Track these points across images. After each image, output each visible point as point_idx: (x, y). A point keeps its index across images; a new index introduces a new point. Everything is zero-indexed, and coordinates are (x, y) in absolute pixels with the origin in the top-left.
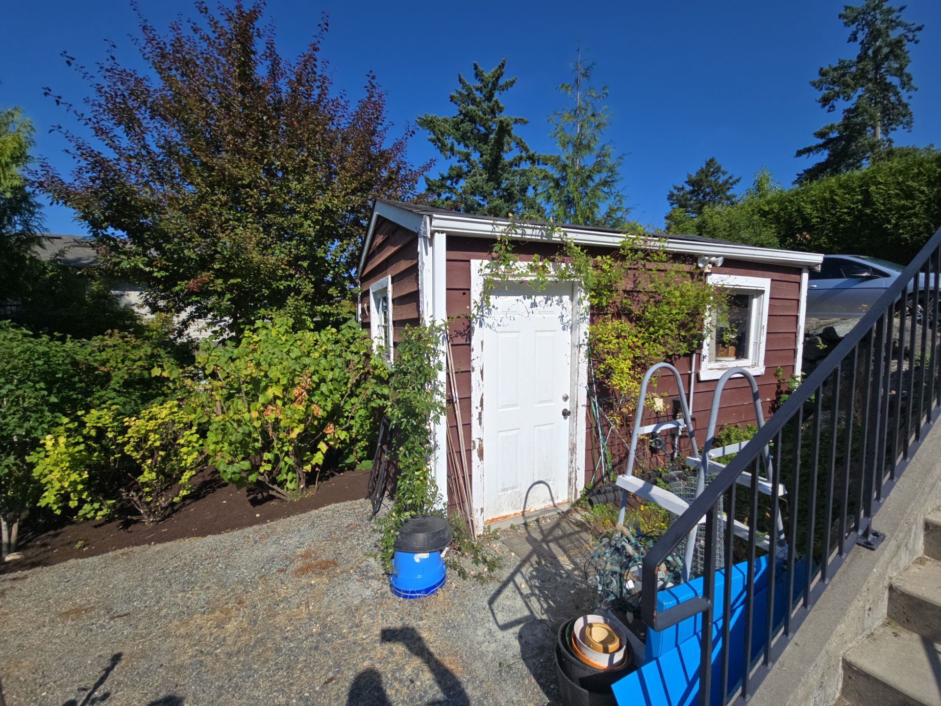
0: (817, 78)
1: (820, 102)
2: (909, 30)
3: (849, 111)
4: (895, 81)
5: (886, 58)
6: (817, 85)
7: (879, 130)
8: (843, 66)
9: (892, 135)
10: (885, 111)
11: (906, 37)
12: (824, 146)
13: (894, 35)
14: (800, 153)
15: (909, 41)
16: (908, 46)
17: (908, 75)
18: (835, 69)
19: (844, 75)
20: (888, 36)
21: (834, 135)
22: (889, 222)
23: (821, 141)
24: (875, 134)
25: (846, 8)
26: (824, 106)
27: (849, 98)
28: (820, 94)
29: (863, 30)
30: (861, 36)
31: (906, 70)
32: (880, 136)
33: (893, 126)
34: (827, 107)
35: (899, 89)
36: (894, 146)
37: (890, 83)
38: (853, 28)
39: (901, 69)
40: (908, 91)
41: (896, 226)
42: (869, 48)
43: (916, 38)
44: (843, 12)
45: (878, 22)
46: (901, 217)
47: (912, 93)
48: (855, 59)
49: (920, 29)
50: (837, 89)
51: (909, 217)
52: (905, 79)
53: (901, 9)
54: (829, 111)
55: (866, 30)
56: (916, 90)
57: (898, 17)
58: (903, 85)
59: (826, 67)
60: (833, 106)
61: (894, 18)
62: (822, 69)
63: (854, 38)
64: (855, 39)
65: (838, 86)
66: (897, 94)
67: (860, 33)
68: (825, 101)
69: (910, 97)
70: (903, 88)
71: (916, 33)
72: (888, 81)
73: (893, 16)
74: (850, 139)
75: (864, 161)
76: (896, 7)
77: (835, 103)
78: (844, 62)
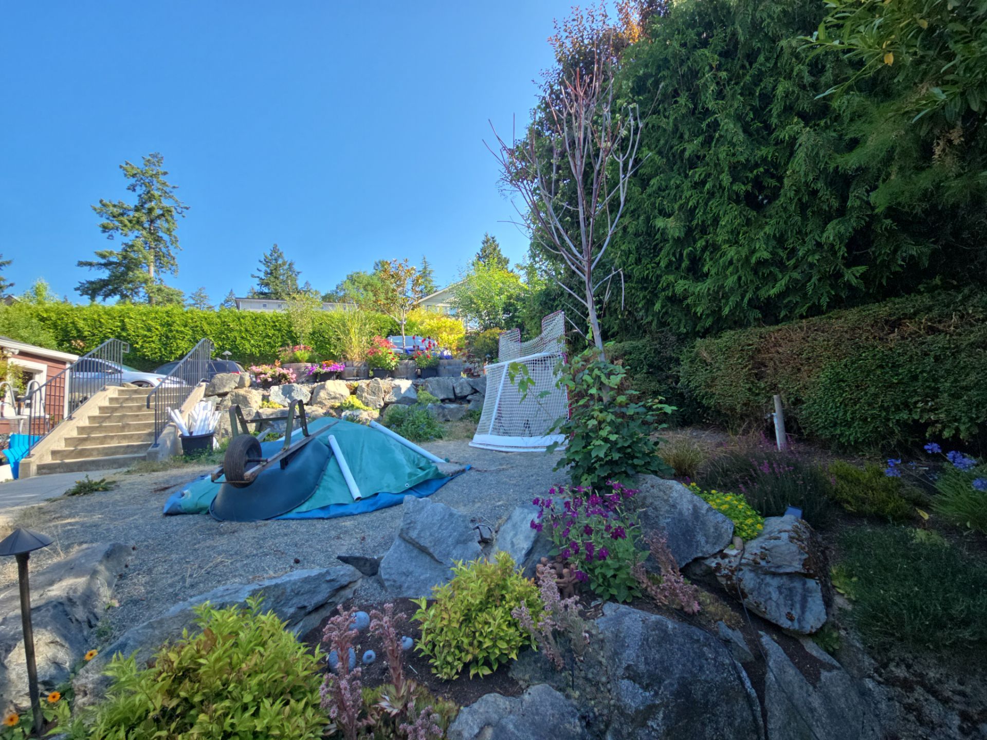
0: (98, 206)
1: (100, 227)
2: (179, 206)
3: (126, 245)
4: (165, 237)
5: (159, 217)
6: (98, 212)
7: (152, 269)
8: (122, 207)
9: (162, 276)
10: (158, 257)
12: (106, 265)
13: (166, 203)
14: (81, 264)
15: (178, 213)
16: (177, 217)
17: (176, 237)
18: (114, 206)
19: (122, 214)
20: (160, 202)
21: (115, 260)
22: (137, 343)
23: (103, 261)
24: (149, 271)
25: (127, 164)
26: (104, 232)
27: (126, 235)
28: (100, 221)
29: (140, 186)
30: (139, 191)
31: (174, 233)
32: (152, 274)
33: (163, 269)
34: (106, 235)
35: (168, 244)
37: (161, 237)
38: (132, 181)
40: (175, 248)
41: (142, 346)
42: (145, 203)
43: (184, 214)
44: (124, 166)
45: (154, 188)
46: (144, 341)
47: (178, 251)
49: (188, 208)
50: (116, 223)
51: (149, 342)
52: (174, 239)
53: (174, 187)
54: (108, 238)
55: (143, 188)
56: (182, 250)
57: (171, 192)
58: (172, 242)
59: (106, 201)
60: (112, 236)
62: (102, 200)
65: (117, 221)
66: (166, 247)
68: (105, 228)
70: (172, 245)
72: (160, 235)
73: (167, 189)
74: (129, 269)
75: (141, 289)
77: (114, 234)
78: (123, 203)
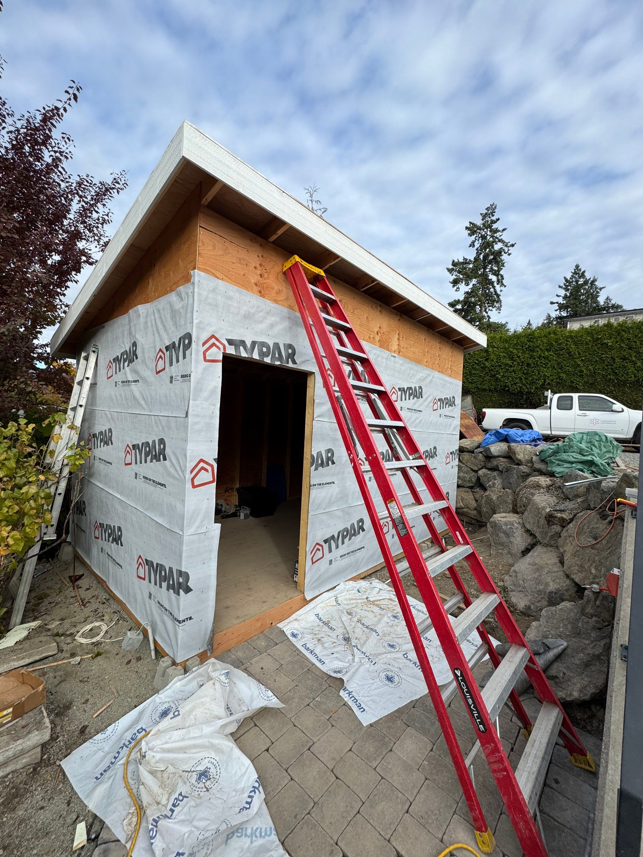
0: (451, 267)
1: (452, 283)
2: (506, 246)
3: (467, 293)
4: (494, 278)
5: (491, 262)
6: (450, 271)
8: (466, 262)
9: (490, 313)
10: (487, 298)
11: (504, 250)
13: (497, 247)
15: (505, 253)
16: (504, 257)
17: (502, 276)
18: (461, 263)
19: (466, 268)
20: (493, 248)
24: (481, 311)
25: (471, 223)
26: (454, 286)
27: (468, 285)
28: (452, 278)
29: (478, 240)
30: (477, 245)
31: (501, 272)
33: (491, 308)
34: (456, 287)
35: (495, 284)
36: (491, 320)
37: (491, 279)
38: (473, 238)
39: (499, 271)
40: (501, 286)
42: (481, 254)
43: (509, 252)
44: (469, 226)
45: (488, 237)
47: (502, 288)
48: (472, 259)
49: (513, 245)
50: (461, 276)
52: (500, 278)
53: (504, 230)
54: (456, 291)
55: (480, 241)
56: (505, 286)
57: (500, 236)
58: (498, 282)
59: (456, 261)
60: (458, 288)
61: (498, 236)
62: (454, 261)
63: (472, 245)
64: (474, 246)
65: (462, 275)
66: (494, 287)
67: (477, 242)
68: (455, 282)
69: (501, 291)
70: (498, 284)
71: (510, 248)
72: (490, 278)
74: (467, 312)
76: (500, 229)
77: (460, 286)
78: (466, 260)
